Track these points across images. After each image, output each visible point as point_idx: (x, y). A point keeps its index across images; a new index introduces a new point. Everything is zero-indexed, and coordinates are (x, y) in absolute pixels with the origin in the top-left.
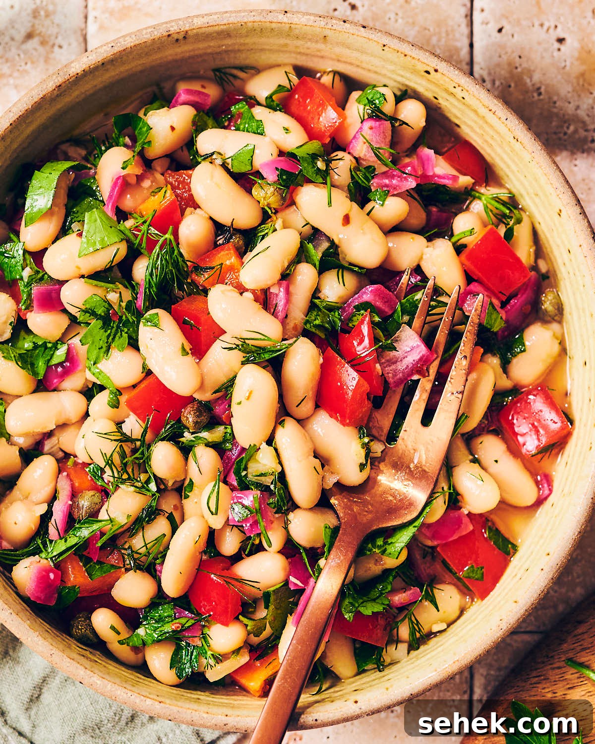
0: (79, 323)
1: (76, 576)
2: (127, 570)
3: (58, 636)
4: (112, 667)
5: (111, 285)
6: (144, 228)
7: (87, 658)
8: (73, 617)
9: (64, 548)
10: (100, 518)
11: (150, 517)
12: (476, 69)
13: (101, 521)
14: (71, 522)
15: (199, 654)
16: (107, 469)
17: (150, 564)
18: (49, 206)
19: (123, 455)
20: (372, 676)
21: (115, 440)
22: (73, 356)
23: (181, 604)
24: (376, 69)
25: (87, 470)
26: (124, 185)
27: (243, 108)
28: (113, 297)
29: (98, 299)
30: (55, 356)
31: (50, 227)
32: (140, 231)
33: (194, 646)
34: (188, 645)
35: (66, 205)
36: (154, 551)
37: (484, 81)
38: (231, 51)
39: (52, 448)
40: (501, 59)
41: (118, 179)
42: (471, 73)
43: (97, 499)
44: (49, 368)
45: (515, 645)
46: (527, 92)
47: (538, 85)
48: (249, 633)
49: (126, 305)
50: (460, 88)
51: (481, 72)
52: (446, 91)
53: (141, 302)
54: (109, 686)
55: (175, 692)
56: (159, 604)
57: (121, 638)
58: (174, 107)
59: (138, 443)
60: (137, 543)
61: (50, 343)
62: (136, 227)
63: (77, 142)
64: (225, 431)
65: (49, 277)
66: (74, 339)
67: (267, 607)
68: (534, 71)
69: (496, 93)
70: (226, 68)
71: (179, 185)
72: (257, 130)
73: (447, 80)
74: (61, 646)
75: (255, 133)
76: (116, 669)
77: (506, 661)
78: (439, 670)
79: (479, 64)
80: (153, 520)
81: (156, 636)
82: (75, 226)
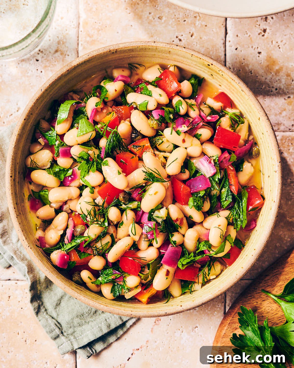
0: (78, 162)
1: (75, 258)
2: (94, 256)
3: (67, 281)
4: (88, 293)
5: (90, 148)
6: (105, 128)
7: (79, 289)
8: (73, 273)
9: (70, 247)
10: (84, 235)
11: (104, 235)
12: (227, 64)
13: (85, 237)
14: (73, 237)
15: (122, 288)
16: (89, 216)
17: (103, 253)
18: (67, 117)
19: (95, 212)
20: (188, 296)
21: (92, 205)
22: (75, 173)
23: (115, 269)
24: (189, 64)
25: (81, 216)
26: (96, 112)
27: (144, 85)
28: (90, 152)
29: (85, 153)
30: (68, 173)
31: (67, 125)
32: (103, 129)
33: (120, 285)
34: (118, 284)
35: (73, 117)
36: (105, 248)
37: (230, 68)
38: (134, 57)
39: (66, 209)
40: (237, 60)
41: (94, 109)
42: (225, 65)
43: (83, 228)
44: (65, 178)
45: (242, 284)
46: (247, 73)
47: (251, 70)
48: (142, 279)
49: (97, 156)
50: (221, 71)
51: (229, 65)
52: (216, 72)
53: (103, 155)
54: (87, 300)
55: (112, 302)
56: (107, 269)
57: (92, 281)
58: (116, 81)
59: (101, 207)
60: (99, 245)
61: (66, 169)
62: (102, 127)
63: (75, 92)
64: (138, 204)
65: (66, 144)
66: (76, 167)
67: (149, 269)
68: (249, 65)
69: (235, 73)
70: (133, 64)
71: (117, 112)
72: (149, 94)
73: (216, 68)
74: (69, 285)
75: (148, 95)
76: (90, 294)
77: (239, 290)
78: (213, 294)
79: (228, 62)
80: (105, 236)
81: (106, 281)
82: (76, 125)
